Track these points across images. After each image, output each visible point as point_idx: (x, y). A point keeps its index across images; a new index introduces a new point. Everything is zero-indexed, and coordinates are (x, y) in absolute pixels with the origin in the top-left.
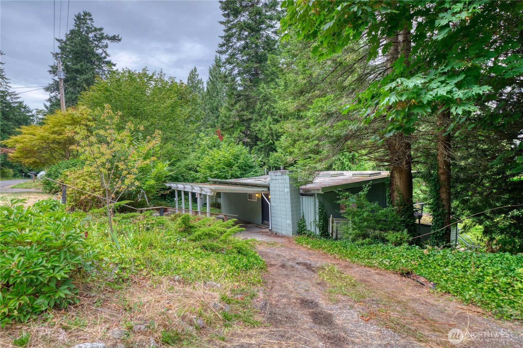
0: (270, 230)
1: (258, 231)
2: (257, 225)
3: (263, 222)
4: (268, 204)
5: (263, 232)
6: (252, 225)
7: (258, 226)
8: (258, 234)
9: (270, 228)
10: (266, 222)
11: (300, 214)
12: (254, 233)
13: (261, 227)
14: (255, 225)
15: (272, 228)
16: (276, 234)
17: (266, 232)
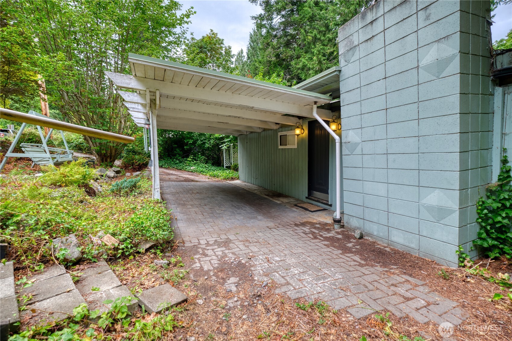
0: (338, 222)
1: (299, 220)
2: (298, 200)
3: (310, 194)
4: (334, 140)
5: (312, 225)
6: (285, 200)
7: (298, 205)
8: (299, 230)
9: (338, 215)
10: (317, 194)
11: (486, 167)
12: (286, 226)
13: (305, 206)
14: (292, 200)
15: (342, 213)
16: (361, 237)
17: (324, 227)
